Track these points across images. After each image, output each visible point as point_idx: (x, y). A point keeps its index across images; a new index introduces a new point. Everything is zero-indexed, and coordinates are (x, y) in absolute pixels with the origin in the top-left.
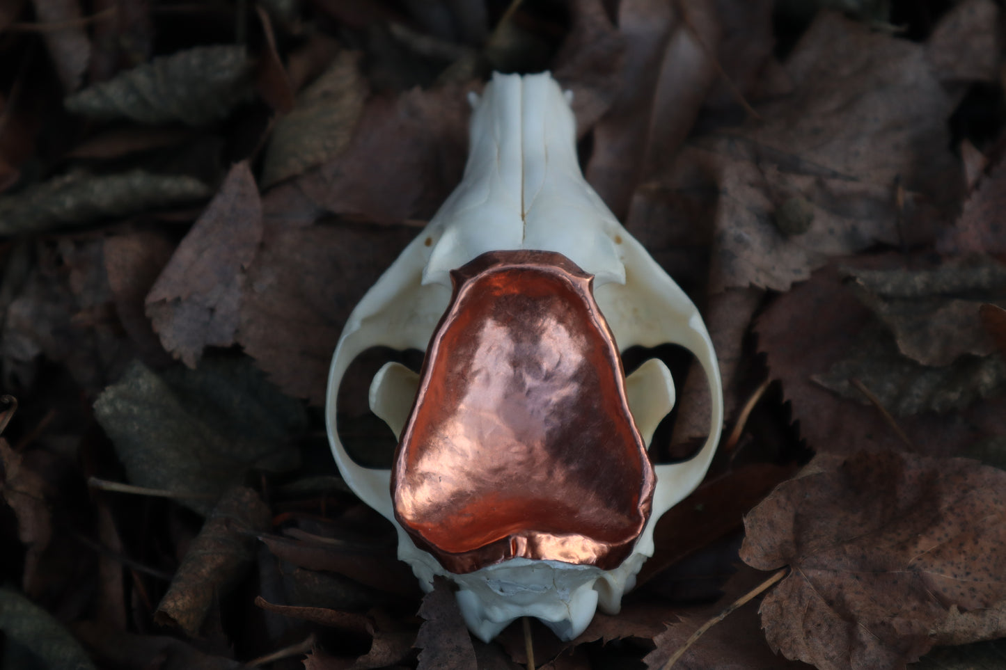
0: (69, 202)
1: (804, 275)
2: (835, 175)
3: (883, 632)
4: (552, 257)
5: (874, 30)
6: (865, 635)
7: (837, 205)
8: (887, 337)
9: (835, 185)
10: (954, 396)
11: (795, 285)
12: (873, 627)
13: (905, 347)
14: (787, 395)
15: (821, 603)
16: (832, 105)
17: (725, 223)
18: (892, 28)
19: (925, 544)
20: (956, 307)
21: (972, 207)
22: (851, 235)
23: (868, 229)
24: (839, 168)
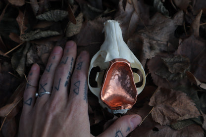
0: (38, 36)
1: (154, 56)
2: (159, 41)
3: (169, 118)
4: (125, 60)
5: (166, 17)
6: (166, 118)
7: (159, 45)
8: (167, 68)
9: (159, 42)
10: (176, 78)
11: (153, 58)
12: (167, 117)
13: (170, 70)
14: (152, 75)
15: (160, 112)
16: (158, 29)
17: (144, 49)
18: (169, 17)
19: (174, 104)
20: (177, 64)
21: (180, 47)
22: (160, 50)
23: (163, 49)
24: (159, 39)
